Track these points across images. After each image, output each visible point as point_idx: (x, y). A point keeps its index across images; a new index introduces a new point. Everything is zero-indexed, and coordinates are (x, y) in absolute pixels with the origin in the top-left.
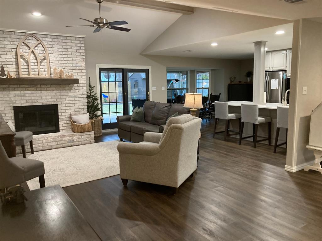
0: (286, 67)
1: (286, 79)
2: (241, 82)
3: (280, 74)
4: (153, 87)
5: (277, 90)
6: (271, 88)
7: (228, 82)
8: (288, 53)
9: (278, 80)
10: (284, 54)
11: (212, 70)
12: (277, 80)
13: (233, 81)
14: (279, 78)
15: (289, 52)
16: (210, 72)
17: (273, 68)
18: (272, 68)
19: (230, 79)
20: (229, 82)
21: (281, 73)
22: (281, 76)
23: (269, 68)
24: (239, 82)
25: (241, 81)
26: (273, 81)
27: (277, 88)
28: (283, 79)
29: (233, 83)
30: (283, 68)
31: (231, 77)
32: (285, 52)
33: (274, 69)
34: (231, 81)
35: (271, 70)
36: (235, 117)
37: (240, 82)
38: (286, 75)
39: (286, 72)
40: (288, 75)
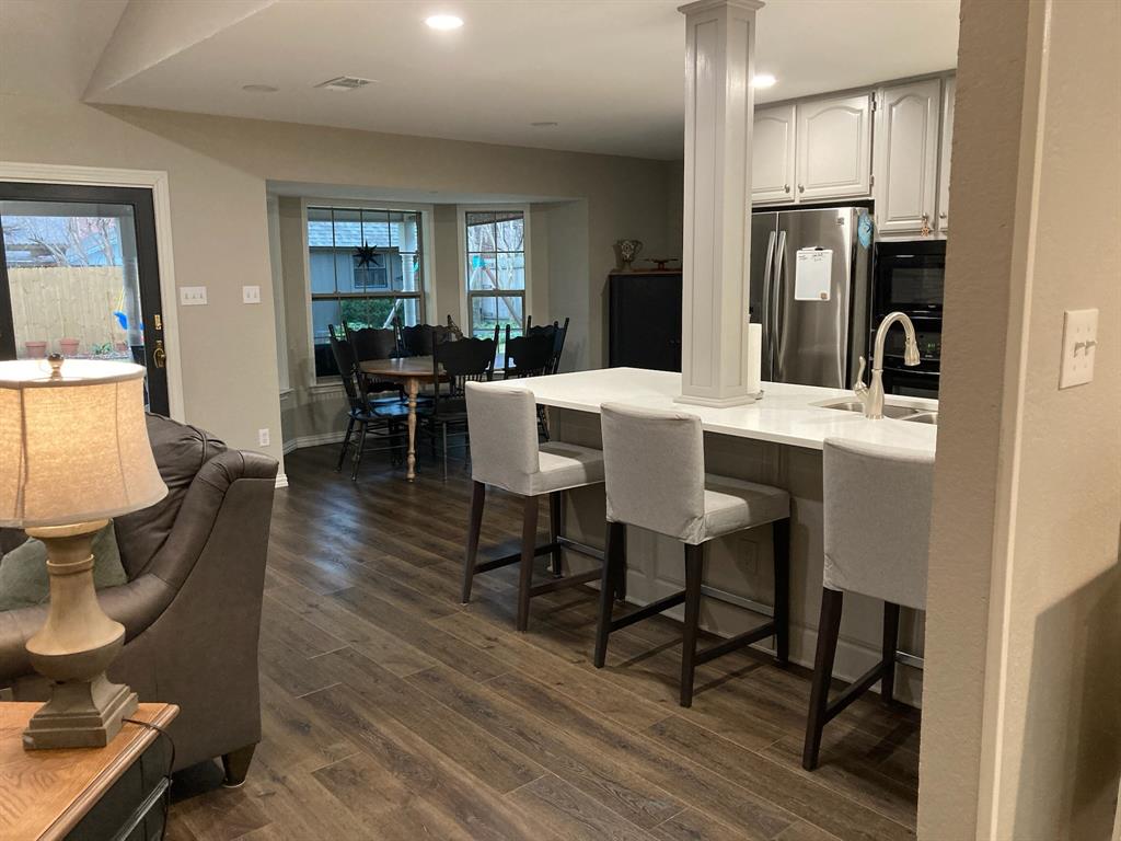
0: (871, 186)
1: (870, 249)
2: (666, 265)
3: (841, 221)
4: (184, 290)
5: (827, 306)
6: (796, 298)
7: (610, 265)
8: (878, 107)
9: (831, 251)
10: (861, 111)
11: (534, 207)
12: (828, 253)
13: (629, 261)
14: (836, 245)
15: (886, 105)
16: (527, 215)
17: (806, 190)
18: (802, 190)
19: (618, 248)
20: (614, 266)
21: (845, 213)
22: (846, 231)
23: (788, 190)
24: (656, 265)
25: (666, 261)
26: (804, 258)
27: (824, 296)
28: (855, 247)
29: (627, 271)
30: (858, 189)
31: (621, 242)
32: (862, 103)
33: (812, 194)
34: (623, 262)
35: (797, 203)
36: (582, 475)
37: (661, 263)
38: (872, 229)
39: (871, 212)
40: (879, 227)
